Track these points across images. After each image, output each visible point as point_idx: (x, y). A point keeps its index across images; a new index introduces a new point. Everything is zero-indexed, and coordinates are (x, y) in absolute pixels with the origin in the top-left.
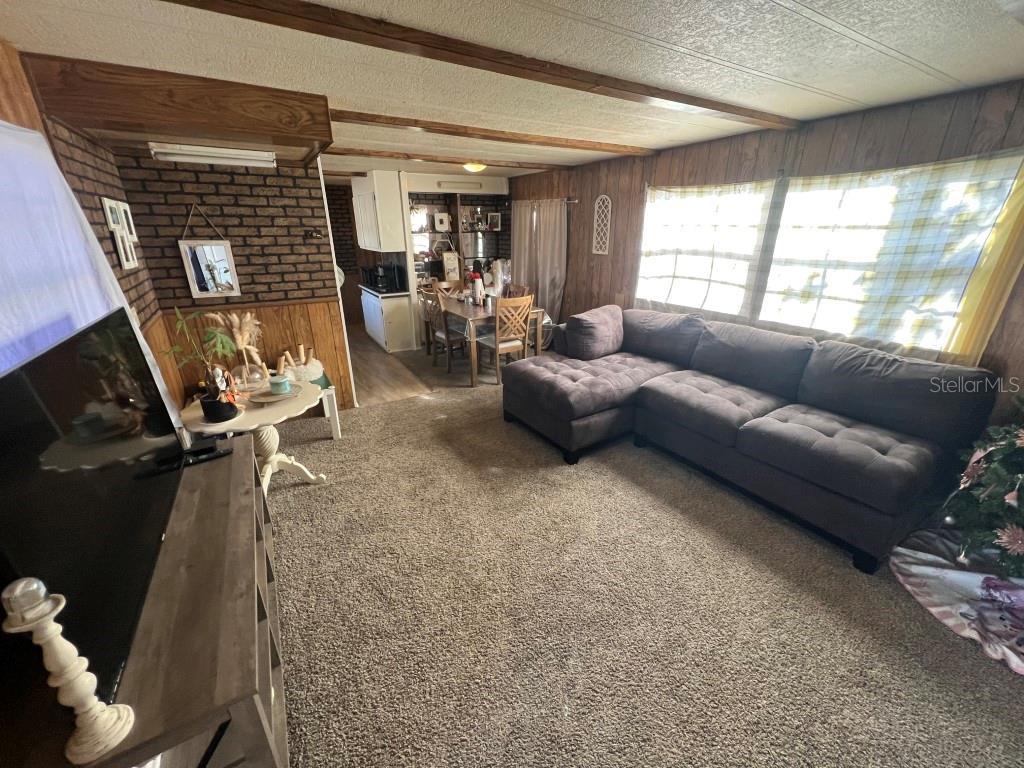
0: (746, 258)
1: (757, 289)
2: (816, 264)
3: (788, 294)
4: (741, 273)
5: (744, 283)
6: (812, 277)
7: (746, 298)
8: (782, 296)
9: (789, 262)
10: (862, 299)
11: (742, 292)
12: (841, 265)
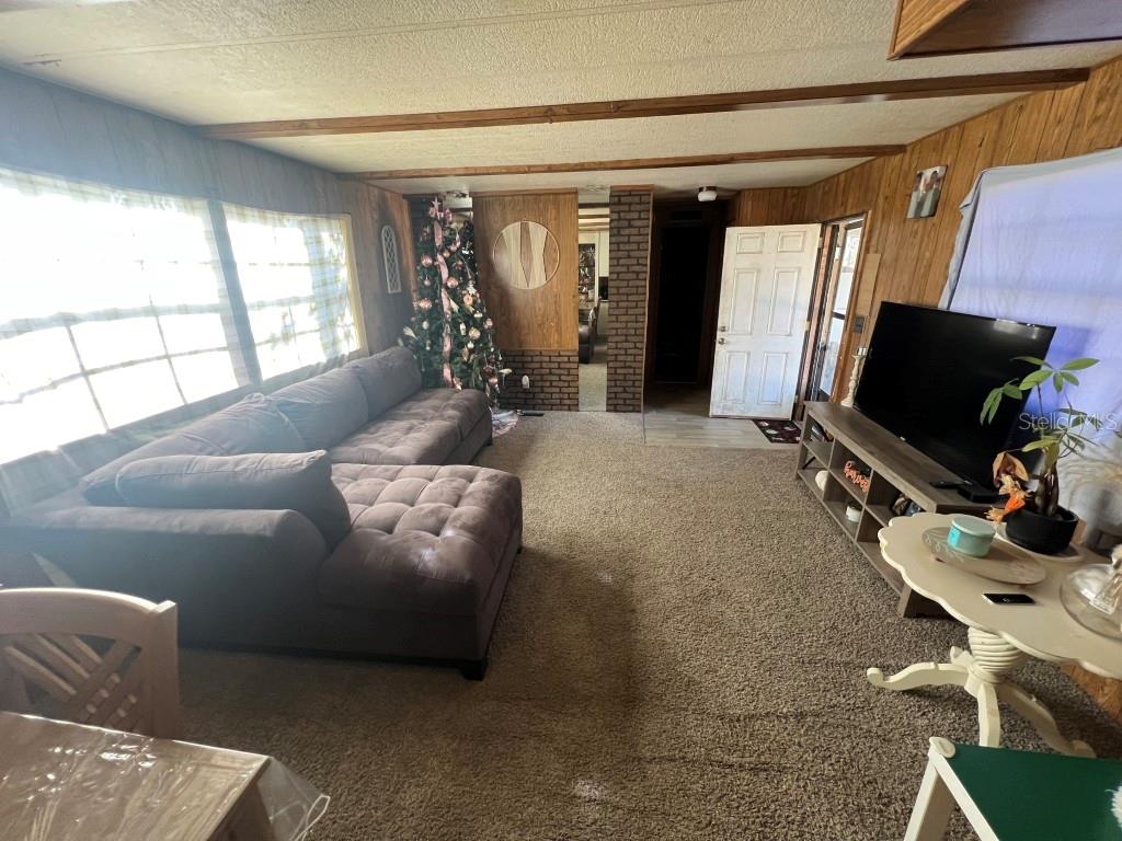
0: (213, 309)
1: (244, 345)
2: (281, 303)
3: (273, 340)
4: (214, 330)
5: (224, 344)
6: (284, 317)
7: (235, 361)
8: (270, 344)
9: (261, 305)
10: (318, 327)
11: (226, 354)
12: (297, 301)
